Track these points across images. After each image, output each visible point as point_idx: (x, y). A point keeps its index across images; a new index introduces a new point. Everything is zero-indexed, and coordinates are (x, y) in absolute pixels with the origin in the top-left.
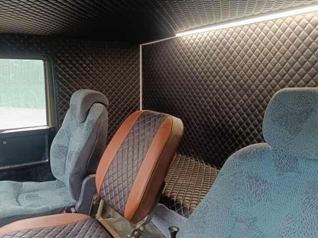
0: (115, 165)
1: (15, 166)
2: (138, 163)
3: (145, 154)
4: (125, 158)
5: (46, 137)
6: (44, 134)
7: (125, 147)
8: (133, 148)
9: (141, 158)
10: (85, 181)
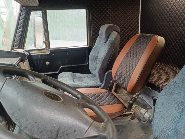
0: (123, 64)
1: (73, 66)
2: (136, 63)
3: (140, 58)
4: (128, 60)
5: (87, 51)
6: (86, 50)
7: (129, 55)
8: (133, 55)
9: (137, 60)
10: (106, 74)
